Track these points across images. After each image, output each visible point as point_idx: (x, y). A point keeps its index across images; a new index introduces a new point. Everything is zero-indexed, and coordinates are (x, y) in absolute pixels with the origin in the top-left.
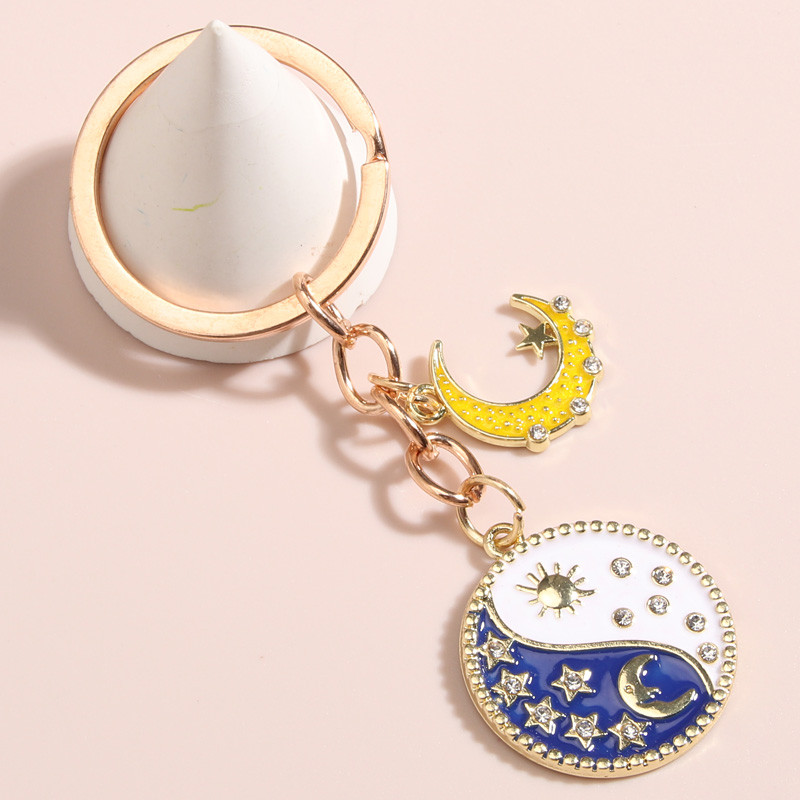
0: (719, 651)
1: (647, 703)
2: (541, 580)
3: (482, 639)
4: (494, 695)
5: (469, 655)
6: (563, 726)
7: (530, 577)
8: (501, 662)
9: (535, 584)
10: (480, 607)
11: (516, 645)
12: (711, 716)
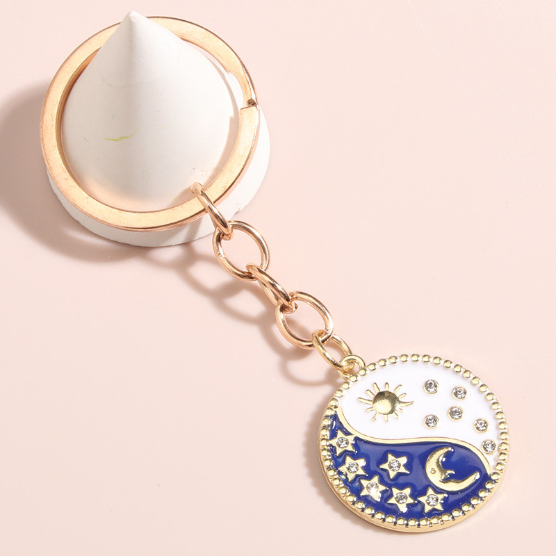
0: (497, 445)
1: (446, 480)
2: (375, 394)
3: (333, 435)
4: (340, 473)
5: (323, 446)
6: (386, 495)
7: (368, 392)
8: (346, 451)
9: (372, 397)
10: (333, 413)
11: (357, 439)
12: (489, 491)
